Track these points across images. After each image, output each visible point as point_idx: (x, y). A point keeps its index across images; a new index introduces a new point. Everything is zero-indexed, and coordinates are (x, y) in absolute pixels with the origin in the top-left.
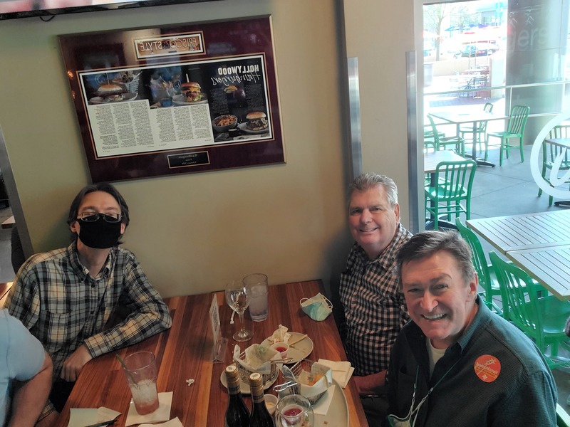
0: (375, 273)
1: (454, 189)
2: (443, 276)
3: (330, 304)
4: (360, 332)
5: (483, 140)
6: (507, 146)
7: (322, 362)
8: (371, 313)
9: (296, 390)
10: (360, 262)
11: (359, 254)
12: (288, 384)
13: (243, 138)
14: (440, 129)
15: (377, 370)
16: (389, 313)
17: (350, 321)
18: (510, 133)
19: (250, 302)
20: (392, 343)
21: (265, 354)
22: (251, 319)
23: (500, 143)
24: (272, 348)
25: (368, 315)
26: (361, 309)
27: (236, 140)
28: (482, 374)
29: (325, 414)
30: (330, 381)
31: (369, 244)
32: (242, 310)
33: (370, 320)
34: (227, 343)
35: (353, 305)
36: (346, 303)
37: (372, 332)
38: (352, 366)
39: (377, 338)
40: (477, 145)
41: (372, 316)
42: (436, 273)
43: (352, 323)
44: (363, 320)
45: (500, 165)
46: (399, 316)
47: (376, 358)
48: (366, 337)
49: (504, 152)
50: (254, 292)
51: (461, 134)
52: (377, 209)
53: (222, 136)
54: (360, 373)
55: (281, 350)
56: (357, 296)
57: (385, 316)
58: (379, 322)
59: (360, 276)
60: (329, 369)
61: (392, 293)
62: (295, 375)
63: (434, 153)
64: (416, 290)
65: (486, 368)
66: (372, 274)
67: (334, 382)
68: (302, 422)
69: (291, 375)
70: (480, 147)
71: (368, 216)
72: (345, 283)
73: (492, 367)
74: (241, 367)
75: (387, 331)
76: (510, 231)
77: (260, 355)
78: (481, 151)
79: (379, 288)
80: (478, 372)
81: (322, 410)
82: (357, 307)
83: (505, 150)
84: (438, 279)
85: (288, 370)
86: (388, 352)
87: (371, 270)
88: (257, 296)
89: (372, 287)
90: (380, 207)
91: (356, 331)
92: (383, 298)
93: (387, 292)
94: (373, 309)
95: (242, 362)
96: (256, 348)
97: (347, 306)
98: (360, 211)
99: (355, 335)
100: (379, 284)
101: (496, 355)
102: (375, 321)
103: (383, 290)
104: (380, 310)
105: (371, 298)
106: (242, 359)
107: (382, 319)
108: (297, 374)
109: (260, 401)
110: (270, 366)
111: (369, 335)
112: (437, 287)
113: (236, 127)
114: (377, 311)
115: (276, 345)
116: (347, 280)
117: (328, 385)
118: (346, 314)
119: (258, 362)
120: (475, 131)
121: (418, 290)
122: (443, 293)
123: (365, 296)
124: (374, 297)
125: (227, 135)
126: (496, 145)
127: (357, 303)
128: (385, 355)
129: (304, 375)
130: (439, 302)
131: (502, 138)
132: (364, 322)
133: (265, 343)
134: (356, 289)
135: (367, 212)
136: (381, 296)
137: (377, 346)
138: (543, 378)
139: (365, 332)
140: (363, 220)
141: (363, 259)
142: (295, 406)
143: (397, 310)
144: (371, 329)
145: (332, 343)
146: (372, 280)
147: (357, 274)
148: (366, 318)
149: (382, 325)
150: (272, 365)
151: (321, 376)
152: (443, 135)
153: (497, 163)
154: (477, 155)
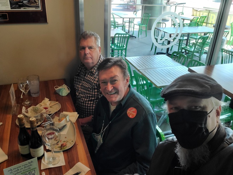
0: (90, 75)
1: (121, 46)
2: (115, 76)
3: (69, 89)
4: (82, 100)
5: (132, 26)
6: (141, 30)
7: (65, 113)
8: (87, 92)
9: (53, 124)
10: (83, 71)
11: (83, 67)
12: (49, 122)
13: (26, 9)
14: (116, 20)
15: (89, 115)
16: (95, 92)
17: (78, 96)
18: (142, 24)
19: (30, 88)
20: (95, 104)
21: (38, 110)
22: (31, 96)
23: (138, 28)
24: (42, 108)
25: (86, 93)
26: (83, 90)
27: (22, 9)
28: (130, 115)
29: (66, 134)
30: (68, 120)
31: (88, 63)
32: (27, 91)
33: (87, 95)
34: (19, 106)
35: (80, 89)
36: (77, 88)
37: (88, 100)
38: (78, 114)
39: (90, 102)
40: (130, 28)
41: (88, 94)
42: (112, 75)
43: (79, 97)
44: (84, 95)
45: (138, 37)
46: (99, 93)
47: (89, 110)
48: (85, 102)
49: (140, 32)
50: (32, 83)
51: (124, 23)
52: (92, 48)
53: (15, 7)
54: (82, 117)
55: (46, 108)
56: (82, 85)
57: (93, 93)
58: (91, 95)
59: (83, 77)
60: (67, 115)
61: (97, 84)
62: (52, 119)
63: (114, 29)
64: (104, 82)
65: (132, 113)
66: (89, 76)
67: (70, 121)
68: (55, 138)
69: (50, 119)
70: (131, 29)
71: (88, 51)
72: (76, 80)
73: (133, 112)
74: (26, 116)
75: (94, 99)
76: (141, 62)
77: (36, 111)
78: (131, 31)
79: (91, 82)
80: (128, 114)
81: (64, 132)
82: (82, 90)
83: (140, 31)
84: (113, 77)
85: (49, 117)
86: (94, 108)
87: (88, 74)
88: (34, 85)
89: (88, 82)
90: (93, 48)
91: (81, 100)
92: (93, 86)
93: (95, 83)
94: (88, 91)
95: (26, 114)
96: (33, 108)
97: (77, 89)
98: (84, 48)
99: (80, 101)
100: (91, 80)
101: (135, 107)
102: (89, 95)
103: (93, 83)
104: (91, 91)
105: (88, 86)
106: (27, 113)
107: (92, 94)
108: (53, 118)
109: (35, 130)
110: (40, 115)
111: (86, 101)
112: (113, 81)
113: (22, 2)
114: (90, 91)
115: (43, 106)
116: (77, 79)
117: (67, 122)
118: (77, 93)
119: (34, 114)
120: (129, 22)
121: (105, 82)
122: (115, 83)
123: (85, 85)
124: (89, 86)
125: (18, 6)
126: (137, 29)
127: (82, 88)
128: (92, 109)
129: (56, 118)
130: (113, 87)
131: (139, 26)
132: (84, 96)
133: (38, 106)
134: (81, 82)
135: (87, 49)
136: (92, 85)
137: (89, 105)
138: (152, 115)
139: (84, 100)
140: (85, 53)
141: (85, 69)
142: (52, 131)
143: (98, 91)
144: (87, 99)
145: (69, 105)
146: (88, 79)
147: (82, 76)
148: (85, 94)
149: (92, 97)
150: (41, 115)
151: (64, 118)
152: (118, 23)
153: (137, 37)
154: (130, 32)
